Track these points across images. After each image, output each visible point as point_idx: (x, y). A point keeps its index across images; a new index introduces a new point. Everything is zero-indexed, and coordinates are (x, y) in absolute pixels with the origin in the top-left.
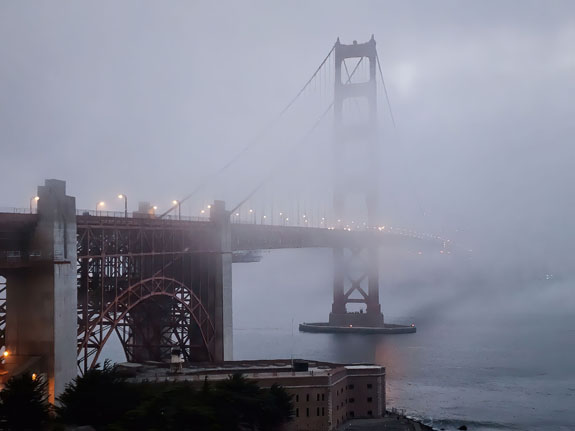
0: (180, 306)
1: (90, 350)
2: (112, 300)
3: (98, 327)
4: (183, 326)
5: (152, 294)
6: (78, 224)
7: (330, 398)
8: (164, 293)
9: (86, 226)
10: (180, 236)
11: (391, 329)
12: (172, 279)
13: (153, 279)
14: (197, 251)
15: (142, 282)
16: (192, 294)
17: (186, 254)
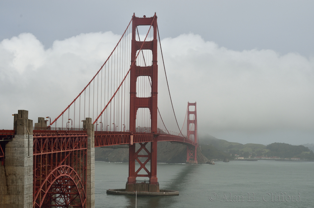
5: (61, 175)
6: (34, 135)
8: (65, 175)
9: (35, 137)
10: (72, 140)
11: (164, 193)
12: (69, 166)
13: (61, 166)
14: (79, 149)
15: (57, 168)
16: (77, 174)
17: (75, 151)
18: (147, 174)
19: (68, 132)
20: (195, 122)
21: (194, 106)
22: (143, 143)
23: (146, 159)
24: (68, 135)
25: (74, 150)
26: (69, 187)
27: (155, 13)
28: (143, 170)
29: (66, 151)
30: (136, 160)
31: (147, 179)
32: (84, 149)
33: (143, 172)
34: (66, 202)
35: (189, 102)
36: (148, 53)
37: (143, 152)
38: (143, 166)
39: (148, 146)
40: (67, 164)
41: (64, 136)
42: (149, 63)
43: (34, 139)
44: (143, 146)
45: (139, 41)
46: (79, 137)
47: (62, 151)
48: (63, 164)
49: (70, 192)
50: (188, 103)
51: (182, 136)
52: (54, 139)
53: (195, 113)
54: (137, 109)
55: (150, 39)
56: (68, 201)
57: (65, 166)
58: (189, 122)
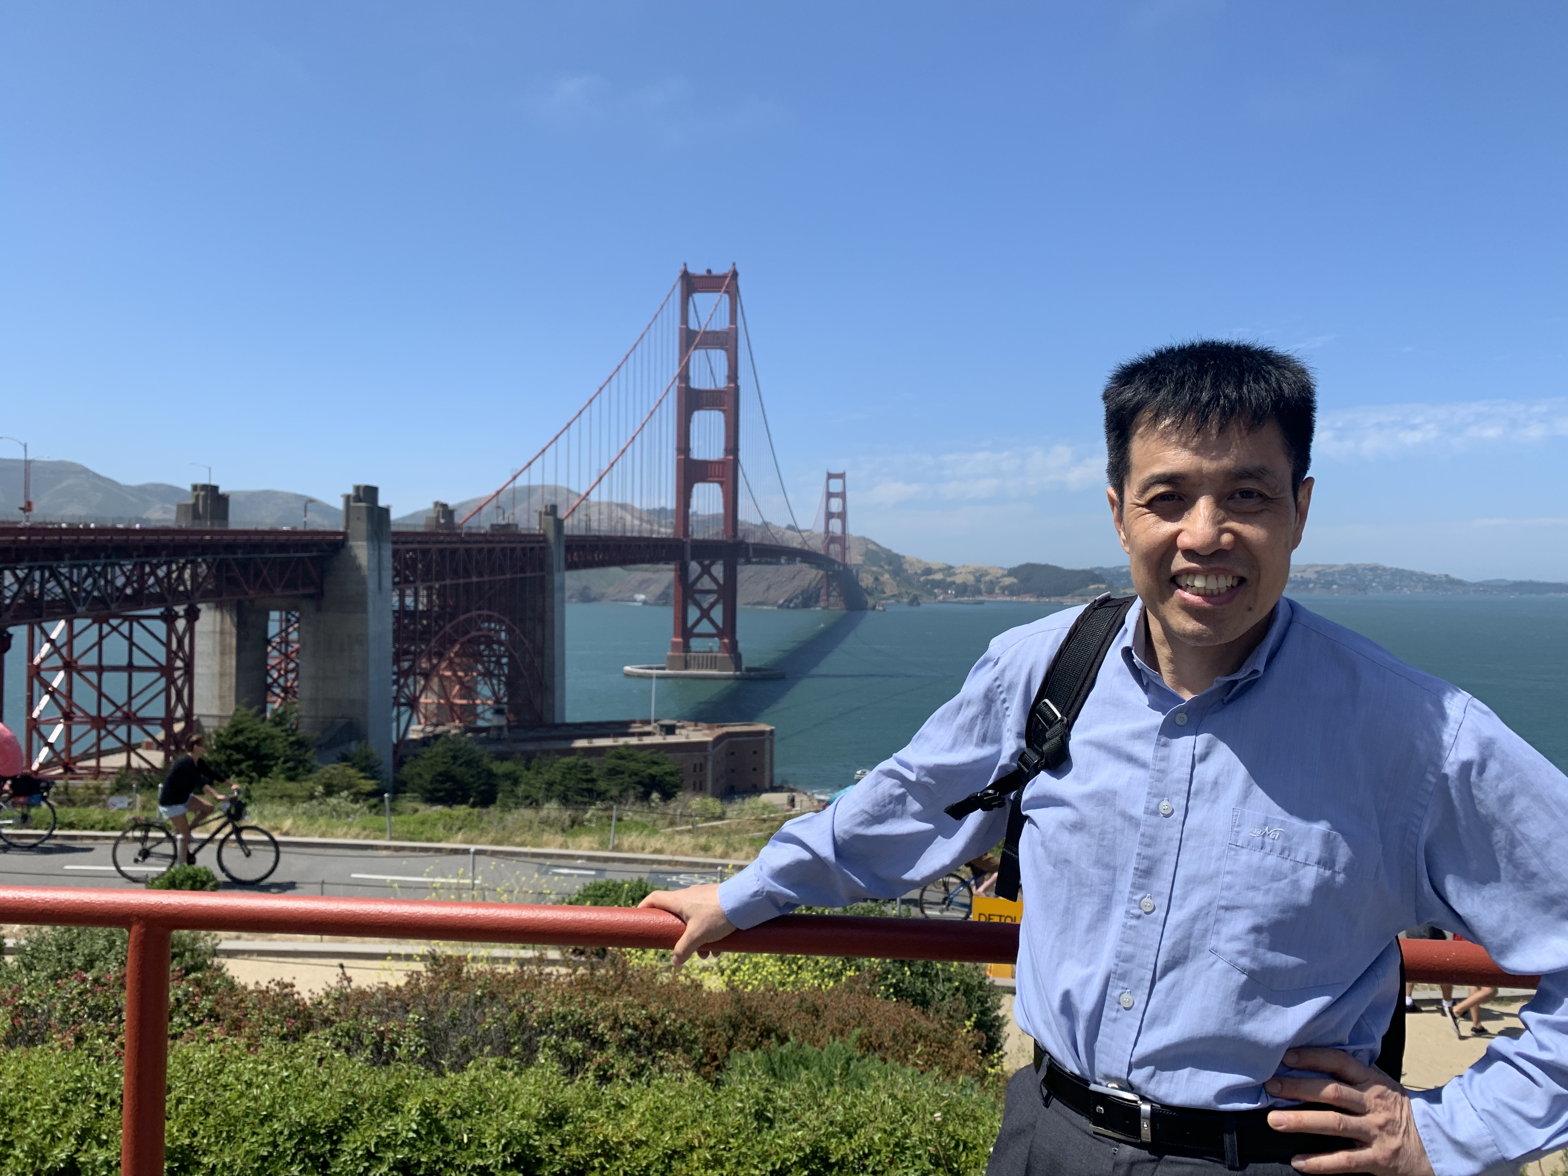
0: (495, 647)
1: (403, 709)
2: (428, 642)
3: (410, 681)
4: (499, 676)
5: (474, 633)
6: (394, 543)
7: (710, 766)
8: (485, 632)
9: (401, 547)
10: (504, 555)
11: (752, 674)
12: (496, 614)
13: (474, 613)
14: (522, 575)
15: (462, 618)
16: (518, 631)
17: (512, 580)
18: (713, 630)
19: (492, 535)
20: (842, 516)
21: (840, 481)
22: (707, 562)
23: (712, 598)
24: (491, 542)
25: (508, 576)
26: (504, 660)
27: (734, 264)
28: (705, 622)
29: (486, 578)
30: (690, 601)
31: (714, 643)
32: (538, 574)
33: (705, 627)
34: (494, 693)
35: (829, 472)
36: (719, 357)
37: (706, 583)
38: (705, 614)
39: (718, 570)
40: (490, 609)
41: (480, 545)
42: (722, 383)
43: (395, 553)
44: (706, 570)
45: (697, 328)
46: (523, 549)
47: (475, 579)
48: (479, 609)
49: (506, 671)
51: (806, 548)
52: (454, 552)
53: (842, 495)
54: (691, 487)
55: (721, 323)
56: (502, 692)
57: (485, 612)
58: (830, 515)
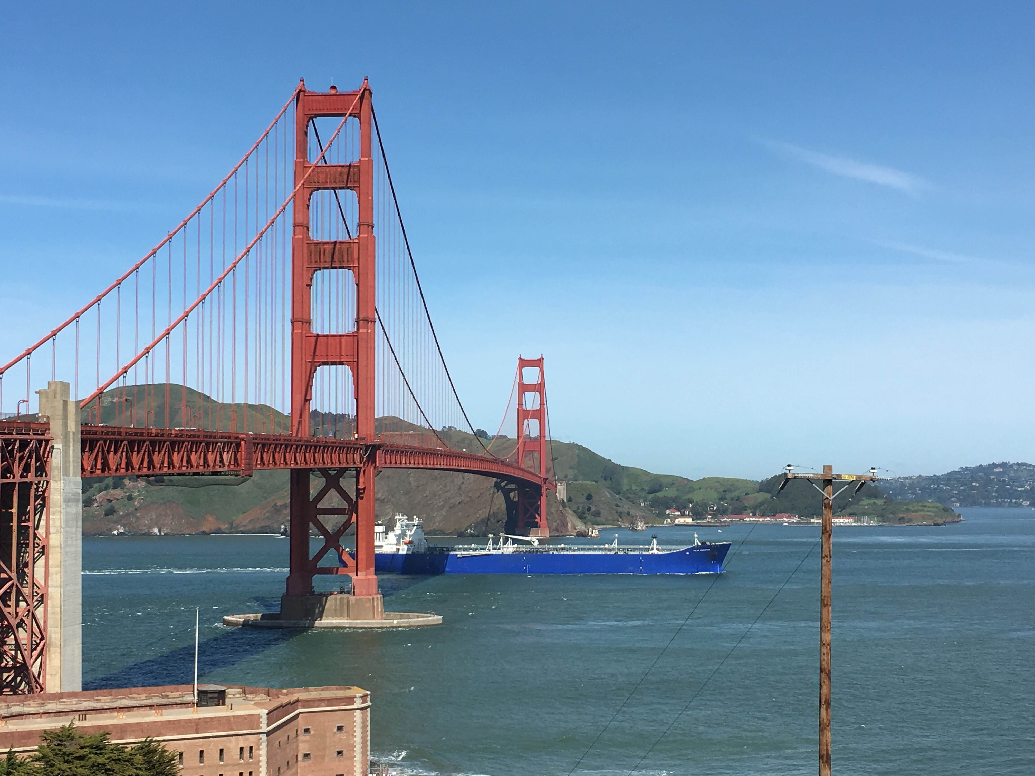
7: (263, 751)
20: (540, 414)
22: (333, 472)
30: (310, 523)
35: (522, 358)
38: (332, 541)
39: (349, 482)
44: (333, 483)
45: (320, 163)
50: (520, 359)
53: (540, 388)
58: (523, 415)
